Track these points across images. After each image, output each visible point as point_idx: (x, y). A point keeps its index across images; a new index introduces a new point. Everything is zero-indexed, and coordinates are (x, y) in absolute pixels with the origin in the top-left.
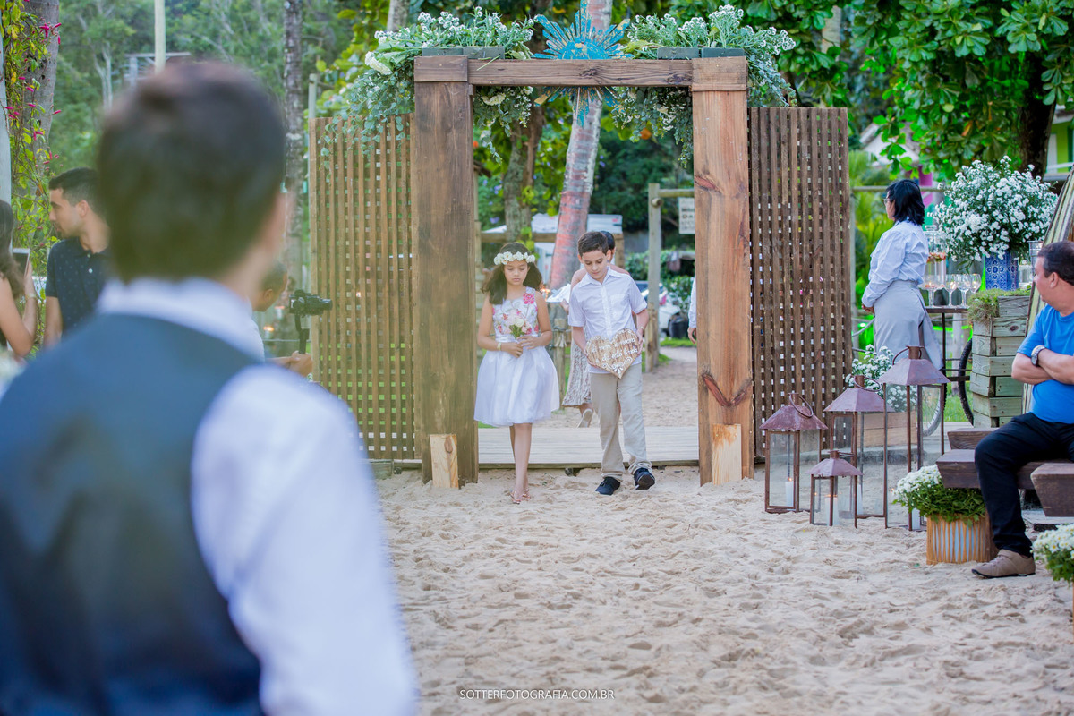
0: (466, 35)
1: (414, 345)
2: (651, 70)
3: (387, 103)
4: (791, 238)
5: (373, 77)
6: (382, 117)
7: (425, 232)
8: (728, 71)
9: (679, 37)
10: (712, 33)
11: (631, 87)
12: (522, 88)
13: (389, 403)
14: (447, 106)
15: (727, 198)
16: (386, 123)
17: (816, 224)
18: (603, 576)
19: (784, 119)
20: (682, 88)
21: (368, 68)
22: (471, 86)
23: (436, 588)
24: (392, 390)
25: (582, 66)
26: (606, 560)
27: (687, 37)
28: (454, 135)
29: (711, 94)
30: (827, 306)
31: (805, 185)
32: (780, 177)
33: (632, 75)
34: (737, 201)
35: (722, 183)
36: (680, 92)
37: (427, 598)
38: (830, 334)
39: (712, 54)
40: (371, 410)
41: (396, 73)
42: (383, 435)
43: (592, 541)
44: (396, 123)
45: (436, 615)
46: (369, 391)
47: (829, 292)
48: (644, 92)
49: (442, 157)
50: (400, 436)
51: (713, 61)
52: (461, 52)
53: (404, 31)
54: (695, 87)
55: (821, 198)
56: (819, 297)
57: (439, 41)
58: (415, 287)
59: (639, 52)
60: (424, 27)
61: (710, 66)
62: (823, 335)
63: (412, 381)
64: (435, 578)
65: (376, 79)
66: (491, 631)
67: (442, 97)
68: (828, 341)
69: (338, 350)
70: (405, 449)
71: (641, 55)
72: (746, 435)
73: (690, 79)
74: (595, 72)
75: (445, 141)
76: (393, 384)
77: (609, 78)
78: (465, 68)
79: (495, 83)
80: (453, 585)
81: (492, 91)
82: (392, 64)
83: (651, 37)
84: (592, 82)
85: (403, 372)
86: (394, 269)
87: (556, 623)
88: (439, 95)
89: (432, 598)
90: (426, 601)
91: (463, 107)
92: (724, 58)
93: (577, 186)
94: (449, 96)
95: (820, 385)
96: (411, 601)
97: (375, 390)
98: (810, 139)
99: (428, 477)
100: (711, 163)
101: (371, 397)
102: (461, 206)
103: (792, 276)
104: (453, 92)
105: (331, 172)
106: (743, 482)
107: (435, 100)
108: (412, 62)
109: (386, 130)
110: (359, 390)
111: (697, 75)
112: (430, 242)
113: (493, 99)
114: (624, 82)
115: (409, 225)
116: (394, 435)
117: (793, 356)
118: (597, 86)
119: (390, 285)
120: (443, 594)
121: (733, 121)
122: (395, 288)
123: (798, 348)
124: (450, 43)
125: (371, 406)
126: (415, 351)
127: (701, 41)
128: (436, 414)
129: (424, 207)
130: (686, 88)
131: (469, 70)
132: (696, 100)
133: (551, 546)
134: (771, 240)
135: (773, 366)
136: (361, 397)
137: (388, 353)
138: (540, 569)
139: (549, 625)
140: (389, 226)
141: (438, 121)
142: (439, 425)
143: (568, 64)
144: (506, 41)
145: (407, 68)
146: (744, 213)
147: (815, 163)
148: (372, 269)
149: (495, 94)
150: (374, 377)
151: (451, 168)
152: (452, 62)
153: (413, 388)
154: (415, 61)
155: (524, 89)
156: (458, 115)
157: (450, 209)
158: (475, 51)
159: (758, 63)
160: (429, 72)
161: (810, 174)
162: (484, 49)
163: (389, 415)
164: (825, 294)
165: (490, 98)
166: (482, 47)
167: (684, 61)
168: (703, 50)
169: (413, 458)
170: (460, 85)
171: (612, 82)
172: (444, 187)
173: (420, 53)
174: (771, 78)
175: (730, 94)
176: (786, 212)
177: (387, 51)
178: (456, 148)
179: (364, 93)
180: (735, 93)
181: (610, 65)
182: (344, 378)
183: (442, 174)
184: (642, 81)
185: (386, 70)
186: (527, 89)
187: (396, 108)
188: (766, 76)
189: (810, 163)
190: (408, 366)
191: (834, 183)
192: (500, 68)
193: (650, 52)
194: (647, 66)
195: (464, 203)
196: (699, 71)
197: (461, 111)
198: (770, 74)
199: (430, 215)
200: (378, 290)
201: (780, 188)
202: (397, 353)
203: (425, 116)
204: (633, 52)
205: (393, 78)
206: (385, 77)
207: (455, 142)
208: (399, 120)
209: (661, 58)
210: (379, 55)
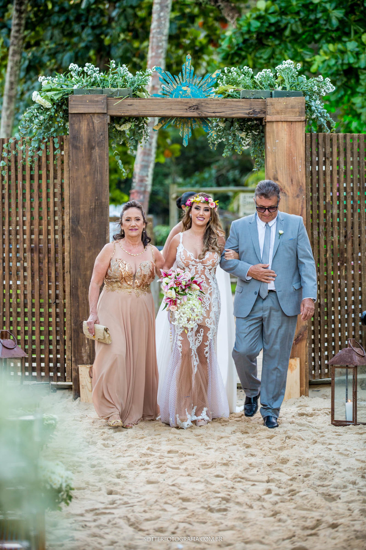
0: (104, 80)
1: (66, 301)
2: (237, 106)
3: (48, 128)
4: (332, 226)
5: (38, 109)
6: (44, 138)
7: (75, 220)
8: (292, 107)
9: (255, 82)
10: (279, 80)
11: (221, 118)
12: (143, 118)
13: (47, 342)
14: (91, 131)
15: (290, 198)
16: (47, 142)
17: (349, 216)
18: (239, 482)
19: (328, 142)
20: (256, 119)
21: (34, 103)
22: (109, 117)
23: (117, 493)
24: (50, 333)
25: (188, 103)
26: (236, 467)
27: (261, 83)
28: (97, 151)
29: (280, 124)
30: (356, 273)
31: (342, 188)
32: (325, 183)
33: (223, 110)
34: (297, 199)
35: (287, 187)
36: (255, 122)
37: (113, 503)
38: (358, 293)
39: (280, 95)
40: (34, 347)
41: (55, 107)
42: (43, 365)
43: (216, 450)
44: (54, 143)
45: (129, 520)
46: (33, 333)
47: (357, 263)
48: (230, 121)
49: (88, 167)
50: (55, 365)
51: (281, 100)
52: (102, 92)
53: (61, 77)
54: (269, 118)
55: (353, 198)
56: (351, 267)
57: (85, 84)
58: (67, 260)
59: (227, 93)
60: (73, 74)
61: (280, 103)
62: (354, 294)
63: (64, 326)
64: (115, 484)
65: (40, 111)
66: (173, 533)
67: (88, 124)
68: (356, 298)
69: (10, 304)
70: (59, 374)
71: (229, 96)
72: (303, 365)
73: (265, 113)
74: (197, 108)
75: (91, 156)
76: (51, 329)
77: (207, 112)
78: (105, 103)
79: (126, 114)
80: (130, 491)
81: (122, 120)
82: (52, 100)
83: (234, 82)
84: (195, 114)
85: (58, 320)
86: (52, 245)
87: (222, 527)
88: (86, 123)
89: (119, 502)
90: (115, 505)
91: (104, 131)
92: (289, 98)
93: (141, 186)
94: (93, 123)
95: (351, 329)
96: (102, 506)
97: (37, 333)
98: (345, 156)
99: (77, 394)
100: (279, 172)
101: (34, 338)
102: (101, 203)
103: (333, 253)
104: (96, 121)
105: (6, 178)
106: (301, 399)
107: (84, 126)
108: (67, 99)
109: (46, 147)
110: (26, 333)
111: (270, 110)
112: (79, 228)
113: (123, 126)
114: (218, 114)
115: (63, 215)
116: (51, 365)
117: (333, 309)
118: (197, 118)
119: (49, 258)
120: (125, 499)
121: (295, 143)
122: (52, 260)
123: (336, 303)
124: (92, 85)
125: (34, 344)
126: (67, 305)
127: (271, 86)
128: (83, 351)
129: (75, 203)
130: (261, 120)
131: (107, 105)
132: (268, 128)
133: (189, 455)
134: (319, 227)
135: (320, 316)
136: (27, 338)
137: (47, 306)
138: (189, 475)
139: (216, 528)
140: (48, 216)
141: (85, 141)
142: (85, 358)
143: (178, 102)
144: (133, 85)
145: (63, 104)
146: (302, 208)
147: (349, 173)
148: (36, 246)
149: (124, 123)
150: (37, 324)
151: (94, 174)
152: (96, 99)
153: (65, 331)
154: (69, 98)
155: (145, 119)
156: (100, 137)
157: (94, 204)
158: (111, 92)
159: (311, 101)
160: (80, 106)
161: (346, 181)
162: (118, 90)
163: (47, 350)
164: (355, 265)
165: (120, 126)
166: (116, 89)
167: (260, 100)
168: (273, 92)
169: (65, 381)
170: (101, 116)
171: (209, 114)
172: (90, 189)
173: (72, 92)
174: (320, 113)
175: (294, 123)
176: (329, 208)
177: (48, 91)
178: (98, 161)
179: (31, 121)
180: (297, 123)
181: (208, 102)
182: (15, 324)
183: (88, 179)
184: (230, 114)
185: (48, 104)
186: (147, 119)
187: (54, 131)
188: (316, 111)
189: (345, 173)
190: (61, 316)
191: (361, 187)
192: (130, 104)
193: (235, 94)
194: (233, 103)
195: (103, 200)
196: (271, 106)
197: (102, 135)
198: (319, 110)
199: (79, 209)
200: (40, 262)
201: (325, 190)
202: (54, 306)
203: (76, 138)
204: (223, 93)
205: (53, 110)
206: (48, 109)
207: (98, 157)
208: (56, 140)
209: (244, 98)
210: (43, 94)
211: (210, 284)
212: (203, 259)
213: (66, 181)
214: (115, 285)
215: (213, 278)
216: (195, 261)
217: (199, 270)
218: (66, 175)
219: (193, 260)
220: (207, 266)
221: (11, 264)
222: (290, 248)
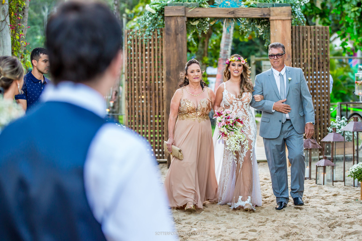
1: (164, 116)
2: (255, 12)
3: (154, 24)
6: (152, 30)
7: (168, 73)
8: (284, 12)
11: (247, 18)
12: (205, 18)
13: (154, 138)
14: (177, 25)
16: (154, 32)
19: (305, 30)
20: (266, 18)
21: (147, 11)
22: (186, 18)
24: (156, 133)
25: (228, 10)
28: (179, 36)
29: (277, 21)
31: (313, 56)
32: (303, 52)
33: (247, 14)
34: (287, 61)
36: (265, 20)
39: (278, 5)
41: (158, 13)
44: (157, 32)
46: (147, 133)
48: (252, 20)
49: (175, 45)
50: (159, 150)
51: (278, 8)
52: (182, 5)
54: (271, 18)
55: (319, 61)
56: (318, 98)
57: (174, 1)
58: (165, 94)
59: (250, 5)
61: (277, 10)
65: (150, 15)
67: (175, 22)
69: (135, 118)
70: (161, 155)
71: (251, 6)
73: (270, 15)
74: (233, 13)
75: (176, 38)
76: (156, 131)
77: (239, 15)
78: (184, 11)
79: (196, 16)
81: (194, 20)
82: (156, 9)
84: (232, 16)
85: (160, 126)
86: (157, 87)
87: (220, 222)
92: (282, 7)
93: (224, 56)
94: (178, 21)
97: (149, 133)
98: (315, 38)
101: (147, 136)
102: (182, 63)
104: (179, 20)
105: (133, 51)
107: (172, 23)
108: (164, 9)
109: (154, 34)
111: (272, 14)
112: (170, 77)
114: (244, 16)
115: (162, 70)
116: (157, 150)
118: (234, 18)
119: (155, 93)
121: (286, 31)
122: (157, 94)
124: (178, 1)
125: (148, 139)
126: (165, 118)
127: (274, 1)
129: (168, 64)
130: (268, 19)
132: (271, 23)
136: (144, 136)
137: (154, 119)
140: (155, 71)
141: (173, 31)
143: (223, 9)
144: (200, 1)
145: (162, 11)
147: (317, 47)
148: (148, 87)
149: (195, 21)
150: (149, 128)
151: (178, 49)
152: (179, 8)
153: (163, 132)
154: (165, 8)
155: (206, 19)
156: (181, 29)
157: (178, 64)
158: (187, 4)
159: (295, 9)
160: (170, 12)
161: (315, 51)
162: (191, 4)
163: (154, 143)
164: (321, 97)
165: (193, 22)
166: (190, 3)
167: (267, 8)
168: (274, 4)
169: (164, 159)
170: (182, 17)
171: (240, 16)
172: (176, 56)
173: (167, 5)
174: (300, 15)
175: (285, 21)
176: (305, 66)
177: (154, 4)
178: (180, 41)
179: (145, 20)
180: (287, 21)
181: (239, 10)
182: (137, 128)
183: (175, 51)
184: (251, 16)
185: (154, 12)
186: (207, 19)
187: (157, 26)
188: (298, 14)
189: (315, 48)
190: (162, 124)
191: (324, 55)
192: (197, 11)
193: (254, 5)
194: (253, 10)
195: (183, 62)
196: (273, 12)
197: (182, 27)
198: (299, 14)
199: (170, 67)
200: (150, 95)
201: (303, 56)
202: (158, 119)
203: (168, 29)
204: (247, 5)
205: (156, 15)
206: (153, 14)
207: (180, 40)
208: (159, 30)
209: (258, 7)
210: (151, 6)
211: (248, 114)
212: (242, 98)
213: (164, 52)
214: (184, 116)
215: (249, 110)
216: (236, 100)
217: (240, 105)
218: (164, 49)
219: (235, 99)
220: (245, 102)
221: (135, 97)
222: (296, 89)
